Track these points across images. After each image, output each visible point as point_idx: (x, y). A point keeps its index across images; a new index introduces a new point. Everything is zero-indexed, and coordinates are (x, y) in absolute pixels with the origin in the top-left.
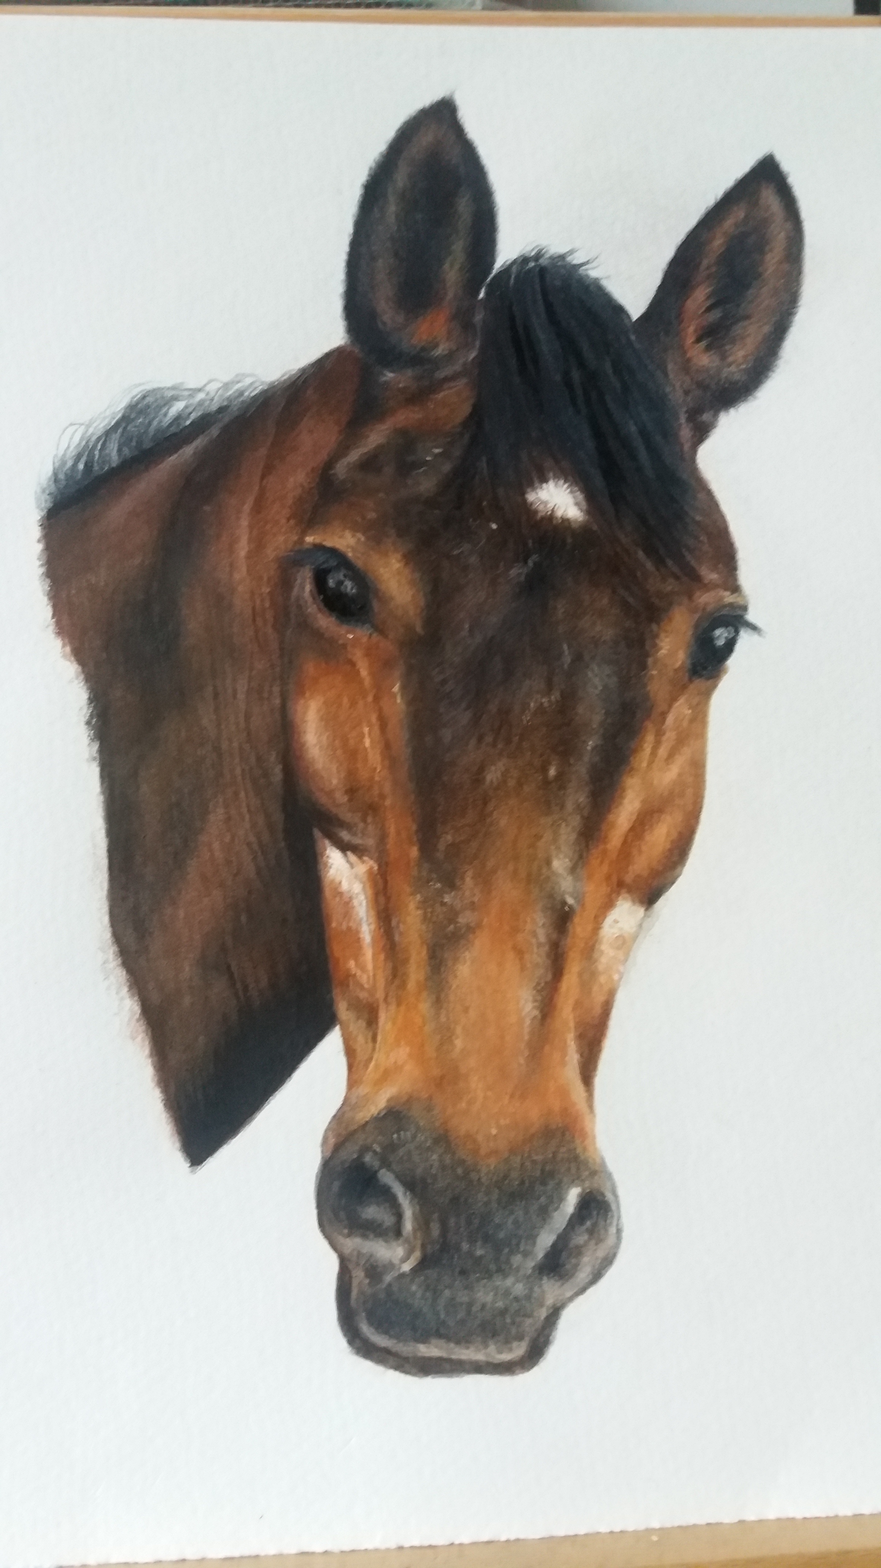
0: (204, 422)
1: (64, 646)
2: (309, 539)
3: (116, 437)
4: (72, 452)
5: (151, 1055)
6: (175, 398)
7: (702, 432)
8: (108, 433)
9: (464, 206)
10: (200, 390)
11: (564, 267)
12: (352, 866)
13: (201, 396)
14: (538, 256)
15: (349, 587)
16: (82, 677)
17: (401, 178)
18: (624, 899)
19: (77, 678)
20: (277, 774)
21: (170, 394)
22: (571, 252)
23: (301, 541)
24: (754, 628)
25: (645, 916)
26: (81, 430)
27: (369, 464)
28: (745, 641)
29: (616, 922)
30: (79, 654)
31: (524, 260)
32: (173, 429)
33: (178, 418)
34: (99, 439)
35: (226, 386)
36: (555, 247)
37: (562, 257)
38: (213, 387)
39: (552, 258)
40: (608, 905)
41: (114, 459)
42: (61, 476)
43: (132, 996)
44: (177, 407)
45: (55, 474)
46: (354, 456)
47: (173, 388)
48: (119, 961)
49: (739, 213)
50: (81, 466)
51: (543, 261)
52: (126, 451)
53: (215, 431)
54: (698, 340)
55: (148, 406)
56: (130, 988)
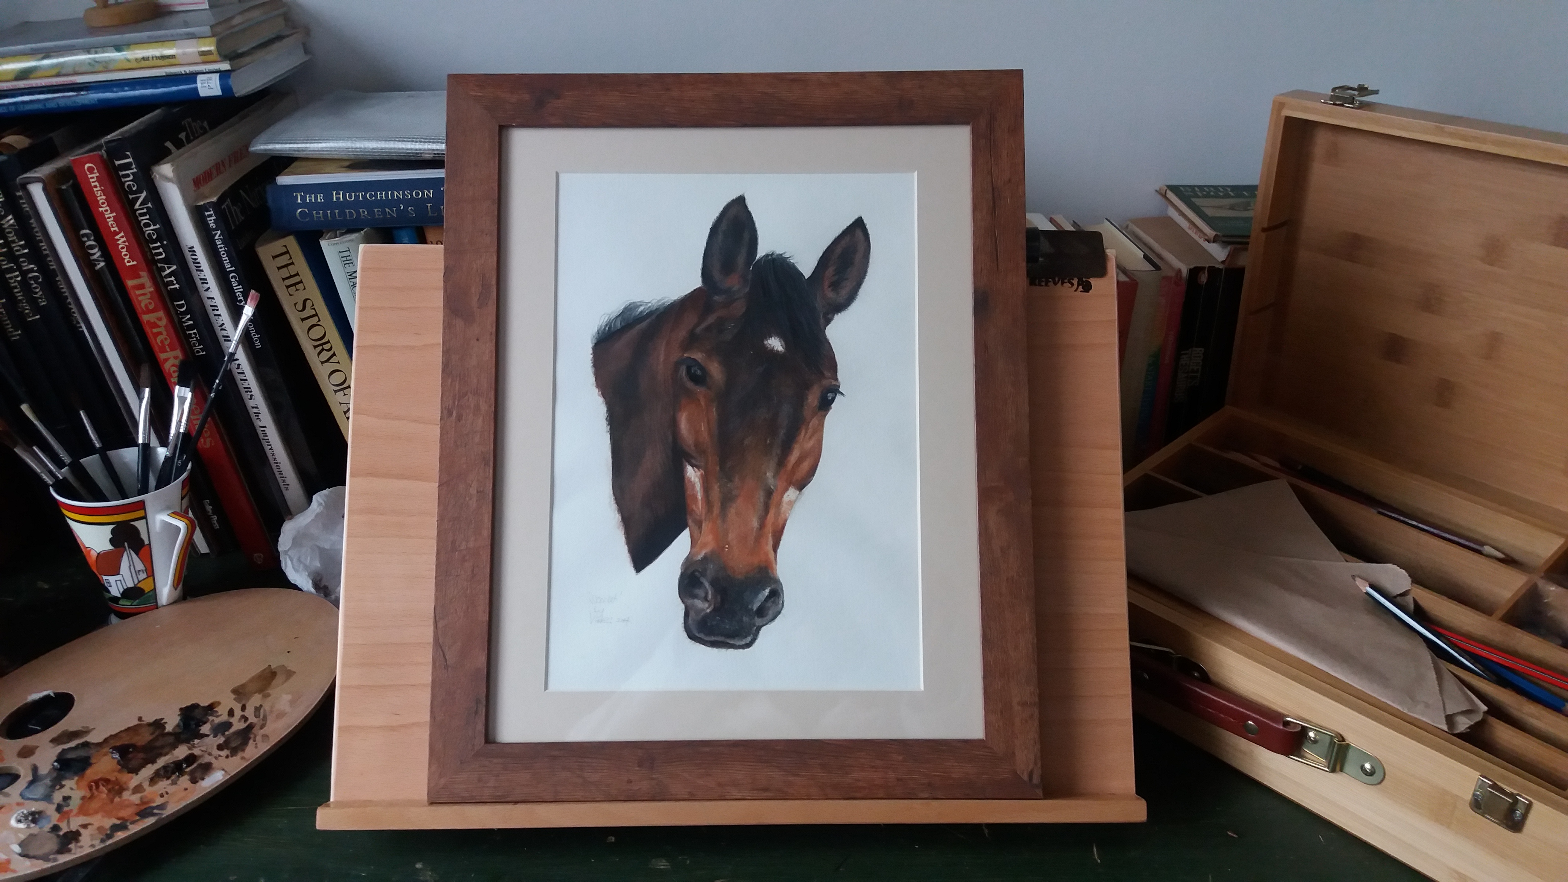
0: (651, 313)
1: (599, 391)
2: (685, 355)
3: (619, 318)
4: (604, 324)
5: (624, 534)
6: (641, 305)
7: (828, 321)
8: (617, 317)
9: (746, 236)
10: (650, 303)
11: (782, 258)
12: (695, 472)
13: (650, 304)
14: (773, 254)
15: (699, 373)
16: (604, 403)
17: (724, 226)
18: (792, 488)
19: (603, 403)
20: (670, 439)
21: (639, 304)
22: (785, 253)
23: (683, 355)
24: (842, 394)
25: (799, 494)
26: (608, 316)
27: (708, 329)
28: (839, 397)
29: (788, 495)
30: (604, 395)
31: (767, 256)
32: (640, 316)
33: (641, 312)
34: (613, 319)
35: (659, 301)
36: (779, 251)
37: (781, 255)
38: (653, 302)
39: (777, 255)
40: (786, 490)
41: (619, 326)
42: (600, 332)
43: (619, 513)
44: (642, 308)
45: (598, 331)
46: (703, 326)
47: (640, 302)
48: (615, 502)
49: (847, 239)
50: (607, 329)
51: (774, 256)
52: (623, 324)
53: (654, 317)
54: (829, 287)
55: (631, 308)
56: (618, 511)
